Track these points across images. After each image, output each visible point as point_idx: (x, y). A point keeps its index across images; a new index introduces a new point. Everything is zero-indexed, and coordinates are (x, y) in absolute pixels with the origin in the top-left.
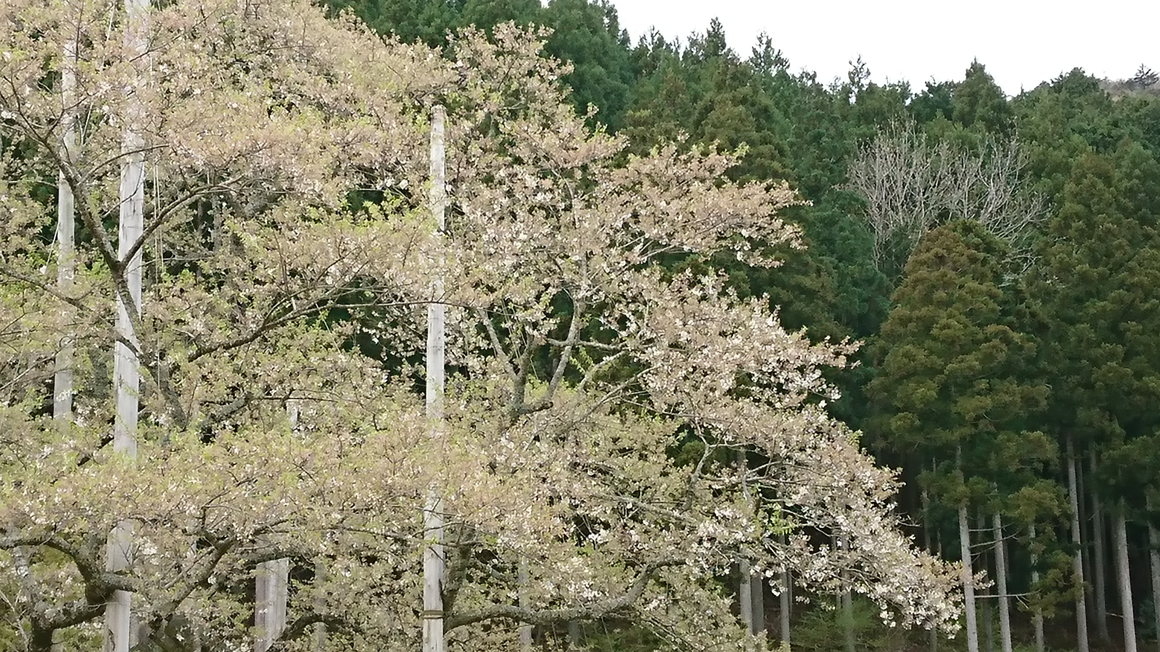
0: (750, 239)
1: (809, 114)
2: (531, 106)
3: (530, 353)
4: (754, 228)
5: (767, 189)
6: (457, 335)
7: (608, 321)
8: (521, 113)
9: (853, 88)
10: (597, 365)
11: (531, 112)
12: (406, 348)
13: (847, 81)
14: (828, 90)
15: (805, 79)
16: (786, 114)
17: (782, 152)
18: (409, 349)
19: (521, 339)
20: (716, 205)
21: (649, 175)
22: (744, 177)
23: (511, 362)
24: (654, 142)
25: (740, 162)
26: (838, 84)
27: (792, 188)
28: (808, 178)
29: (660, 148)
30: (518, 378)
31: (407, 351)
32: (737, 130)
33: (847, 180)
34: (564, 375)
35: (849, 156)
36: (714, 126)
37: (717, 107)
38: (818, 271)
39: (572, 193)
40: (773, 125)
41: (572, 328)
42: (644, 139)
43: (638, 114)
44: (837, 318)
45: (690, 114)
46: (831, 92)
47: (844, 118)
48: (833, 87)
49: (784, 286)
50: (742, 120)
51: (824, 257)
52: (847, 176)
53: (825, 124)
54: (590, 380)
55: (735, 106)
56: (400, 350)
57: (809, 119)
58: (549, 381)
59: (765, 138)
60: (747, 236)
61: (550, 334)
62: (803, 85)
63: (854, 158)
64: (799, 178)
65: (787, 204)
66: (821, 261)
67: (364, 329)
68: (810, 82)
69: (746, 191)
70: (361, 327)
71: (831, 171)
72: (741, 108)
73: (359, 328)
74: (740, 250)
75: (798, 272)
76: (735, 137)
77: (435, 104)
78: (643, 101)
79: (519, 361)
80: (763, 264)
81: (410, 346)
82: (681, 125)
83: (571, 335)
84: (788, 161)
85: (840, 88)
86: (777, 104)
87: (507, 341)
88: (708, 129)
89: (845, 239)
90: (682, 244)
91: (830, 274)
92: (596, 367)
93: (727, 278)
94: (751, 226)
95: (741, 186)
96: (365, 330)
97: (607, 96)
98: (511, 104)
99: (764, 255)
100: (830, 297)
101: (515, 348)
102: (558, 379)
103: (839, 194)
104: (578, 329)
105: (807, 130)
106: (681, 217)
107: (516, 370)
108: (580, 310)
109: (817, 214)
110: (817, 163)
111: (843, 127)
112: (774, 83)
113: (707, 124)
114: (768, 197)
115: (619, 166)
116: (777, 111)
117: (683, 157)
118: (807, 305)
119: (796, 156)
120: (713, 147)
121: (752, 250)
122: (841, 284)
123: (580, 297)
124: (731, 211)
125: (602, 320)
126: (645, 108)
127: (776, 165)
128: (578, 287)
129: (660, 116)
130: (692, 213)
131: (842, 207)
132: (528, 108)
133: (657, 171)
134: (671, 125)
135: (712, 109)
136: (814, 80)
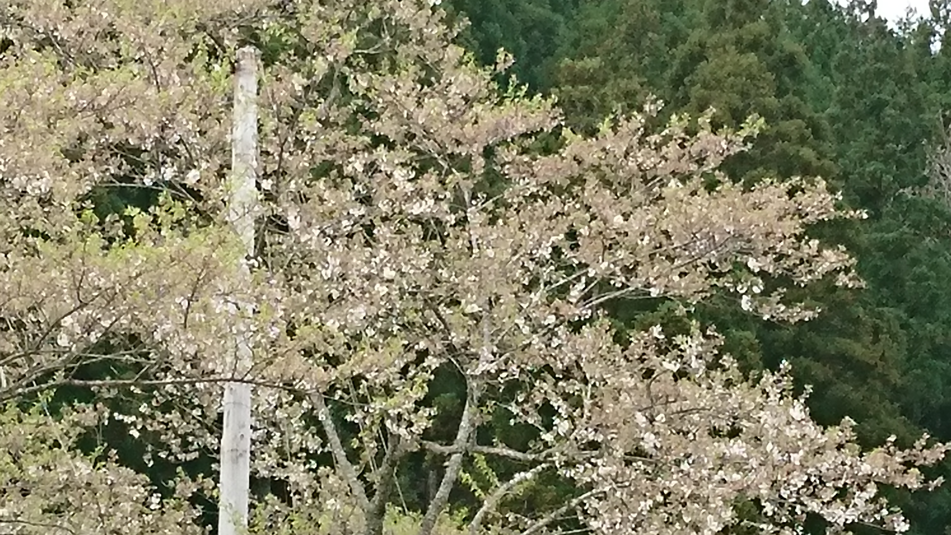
0: (763, 274)
1: (863, 69)
2: (402, 49)
3: (393, 465)
4: (771, 257)
5: (791, 193)
6: (271, 429)
7: (523, 410)
8: (385, 62)
9: (937, 28)
10: (505, 486)
11: (400, 58)
12: (185, 446)
13: (928, 15)
14: (896, 29)
15: (857, 11)
16: (825, 68)
17: (817, 132)
18: (191, 448)
19: (378, 440)
20: (705, 219)
21: (596, 168)
22: (755, 172)
23: (361, 477)
24: (605, 110)
25: (750, 145)
26: (913, 20)
27: (832, 190)
28: (861, 176)
29: (615, 121)
30: (372, 505)
31: (187, 452)
32: (744, 95)
33: (925, 180)
34: (449, 501)
35: (930, 141)
36: (705, 86)
37: (710, 53)
38: (876, 331)
39: (467, 197)
40: (804, 87)
41: (464, 423)
42: (588, 106)
43: (579, 64)
44: (905, 411)
45: (665, 66)
46: (901, 33)
47: (923, 76)
48: (904, 25)
49: (817, 357)
50: (751, 77)
51: (885, 309)
52: (925, 173)
53: (890, 85)
54: (493, 511)
55: (741, 52)
56: (175, 449)
57: (864, 77)
58: (424, 513)
59: (790, 107)
60: (757, 270)
61: (426, 435)
62: (854, 21)
63: (938, 143)
64: (845, 176)
65: (824, 216)
66: (880, 316)
67: (116, 414)
68: (865, 16)
69: (755, 197)
70: (111, 413)
71: (900, 164)
72: (752, 57)
73: (106, 415)
74: (746, 293)
75: (843, 334)
76: (741, 105)
77: (243, 43)
78: (589, 42)
79: (374, 477)
80: (785, 316)
81: (192, 444)
82: (651, 83)
83: (461, 435)
84: (826, 146)
85: (915, 26)
86: (809, 51)
87: (355, 443)
88: (696, 91)
89: (920, 279)
90: (648, 285)
91: (894, 337)
92: (502, 489)
93: (721, 340)
94: (765, 254)
95: (748, 188)
96: (117, 416)
97: (526, 32)
98: (369, 44)
99: (786, 301)
100: (895, 376)
101: (368, 455)
102: (439, 509)
103: (911, 204)
104: (473, 425)
105: (860, 95)
106: (647, 238)
107: (370, 492)
108: (477, 394)
109: (875, 235)
110: (876, 149)
111: (920, 93)
112: (805, 17)
113: (693, 83)
114: (792, 205)
115: (546, 151)
116: (809, 63)
117: (654, 138)
118: (856, 389)
119: (841, 138)
120: (705, 120)
121: (766, 293)
122: (912, 354)
123: (478, 372)
124: (730, 228)
125: (514, 409)
126: (592, 55)
127: (807, 153)
128: (476, 357)
129: (616, 69)
130: (666, 233)
131: (915, 226)
132: (396, 53)
133: (611, 161)
134: (635, 84)
135: (702, 57)
136: (872, 13)
